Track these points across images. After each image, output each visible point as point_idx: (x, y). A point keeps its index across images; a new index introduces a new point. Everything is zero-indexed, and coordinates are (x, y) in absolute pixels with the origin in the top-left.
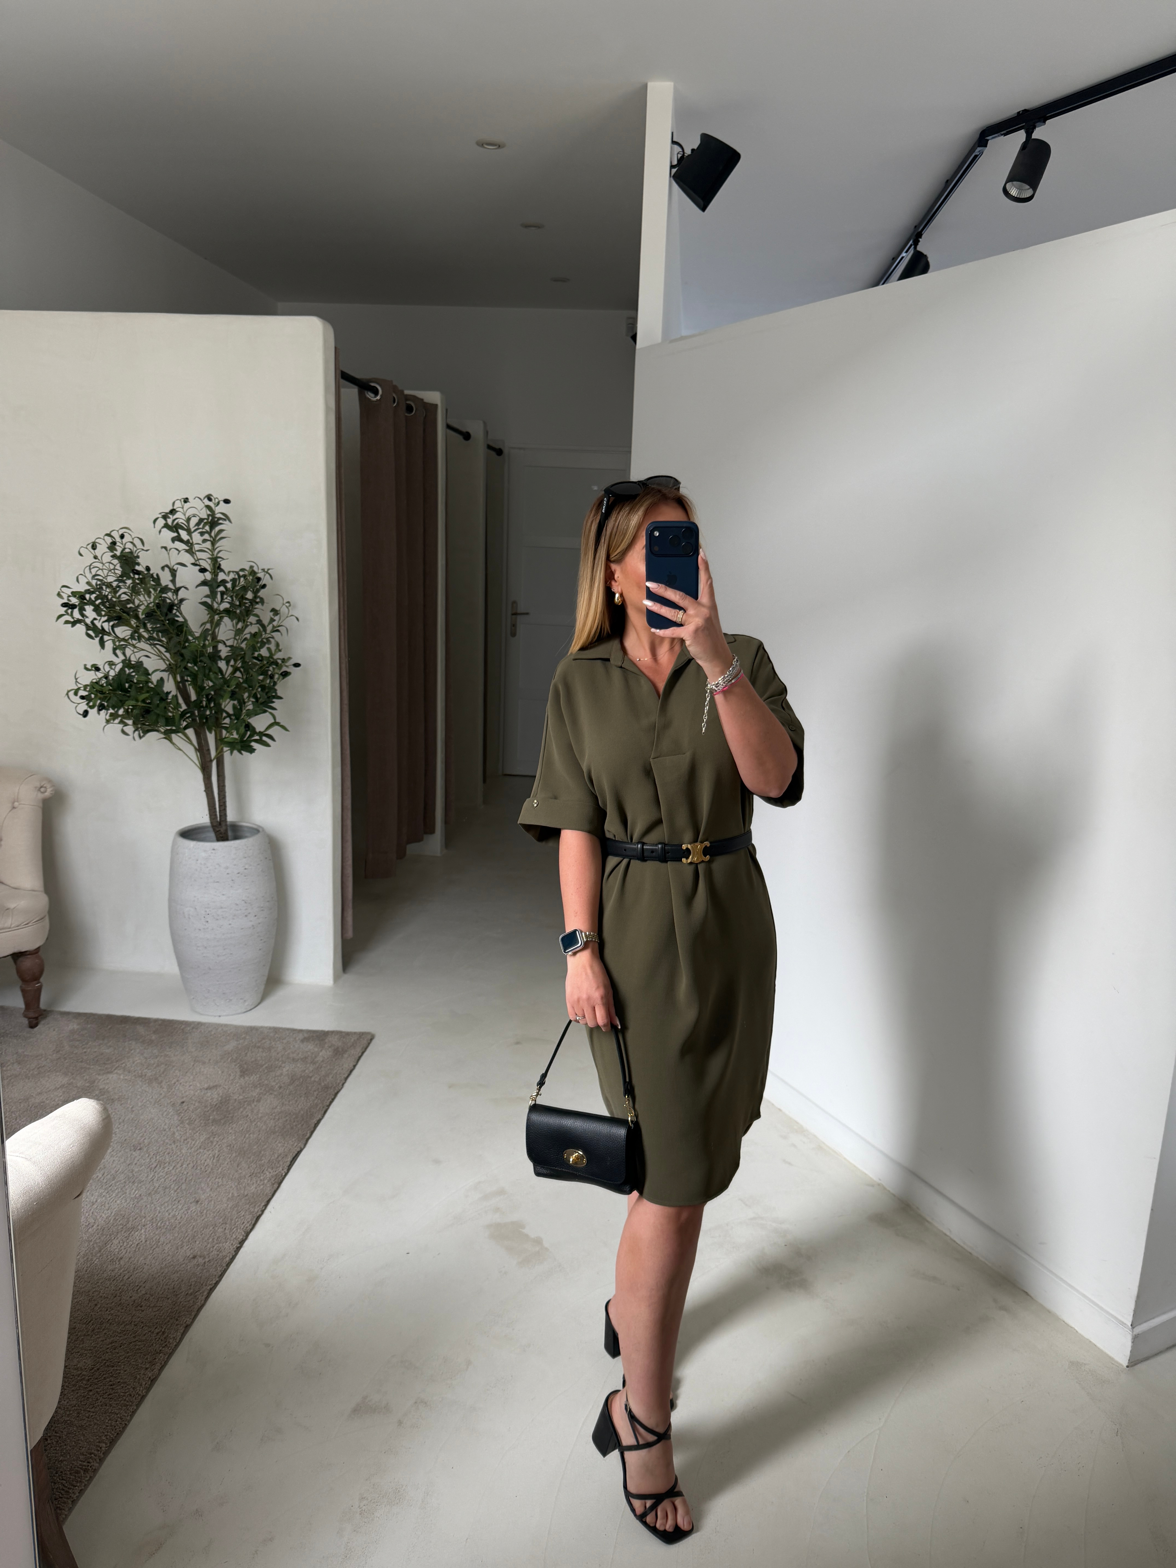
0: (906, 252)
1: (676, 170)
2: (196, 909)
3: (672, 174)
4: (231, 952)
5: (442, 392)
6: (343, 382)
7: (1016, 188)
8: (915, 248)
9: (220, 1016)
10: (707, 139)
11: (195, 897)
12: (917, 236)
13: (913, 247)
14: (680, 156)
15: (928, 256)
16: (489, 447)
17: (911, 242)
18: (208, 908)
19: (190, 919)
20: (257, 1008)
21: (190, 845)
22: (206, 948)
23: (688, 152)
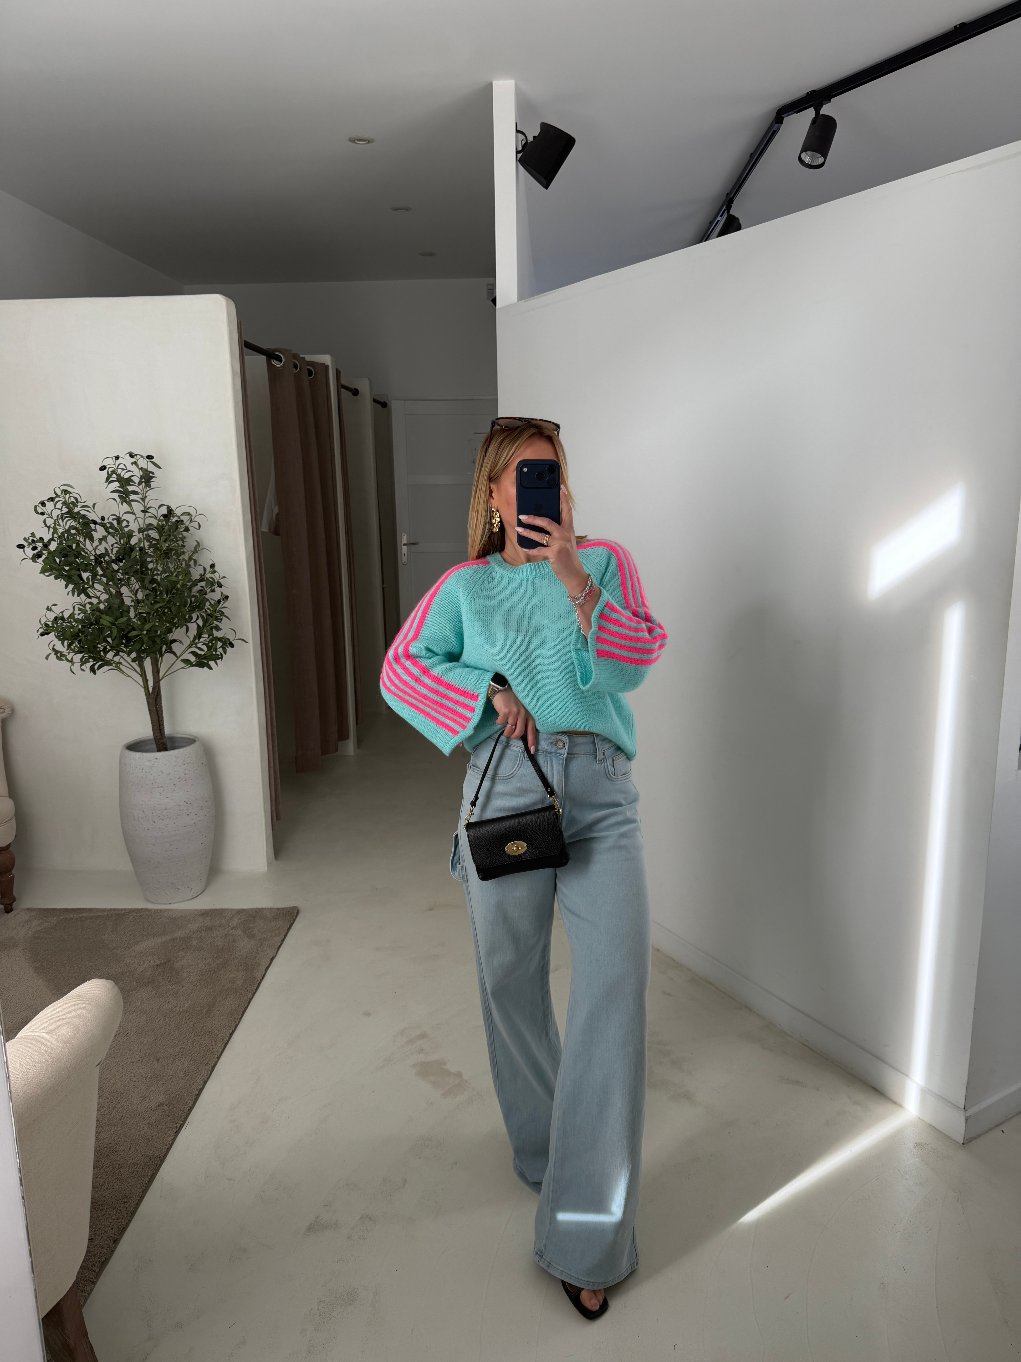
0: (721, 216)
1: (521, 154)
2: (144, 811)
3: (518, 159)
4: (177, 847)
5: (331, 355)
6: (245, 349)
7: (810, 157)
8: (728, 212)
9: (170, 904)
10: (546, 128)
11: (142, 801)
12: (729, 202)
13: (726, 211)
14: (523, 143)
15: (739, 218)
16: (375, 401)
17: (725, 207)
18: (154, 810)
19: (139, 820)
20: (202, 894)
21: (136, 756)
22: (154, 845)
23: (530, 139)
